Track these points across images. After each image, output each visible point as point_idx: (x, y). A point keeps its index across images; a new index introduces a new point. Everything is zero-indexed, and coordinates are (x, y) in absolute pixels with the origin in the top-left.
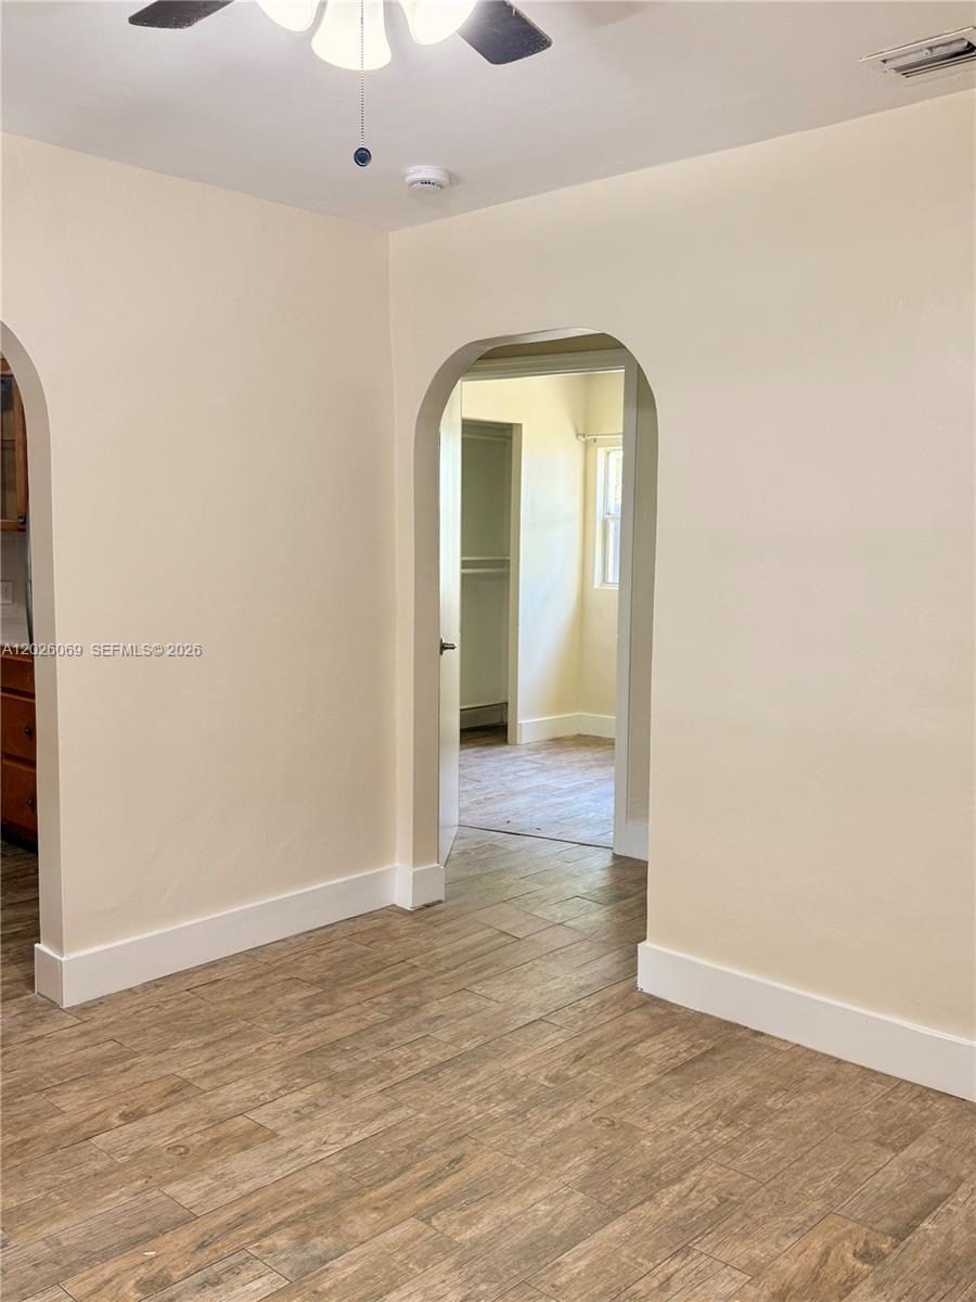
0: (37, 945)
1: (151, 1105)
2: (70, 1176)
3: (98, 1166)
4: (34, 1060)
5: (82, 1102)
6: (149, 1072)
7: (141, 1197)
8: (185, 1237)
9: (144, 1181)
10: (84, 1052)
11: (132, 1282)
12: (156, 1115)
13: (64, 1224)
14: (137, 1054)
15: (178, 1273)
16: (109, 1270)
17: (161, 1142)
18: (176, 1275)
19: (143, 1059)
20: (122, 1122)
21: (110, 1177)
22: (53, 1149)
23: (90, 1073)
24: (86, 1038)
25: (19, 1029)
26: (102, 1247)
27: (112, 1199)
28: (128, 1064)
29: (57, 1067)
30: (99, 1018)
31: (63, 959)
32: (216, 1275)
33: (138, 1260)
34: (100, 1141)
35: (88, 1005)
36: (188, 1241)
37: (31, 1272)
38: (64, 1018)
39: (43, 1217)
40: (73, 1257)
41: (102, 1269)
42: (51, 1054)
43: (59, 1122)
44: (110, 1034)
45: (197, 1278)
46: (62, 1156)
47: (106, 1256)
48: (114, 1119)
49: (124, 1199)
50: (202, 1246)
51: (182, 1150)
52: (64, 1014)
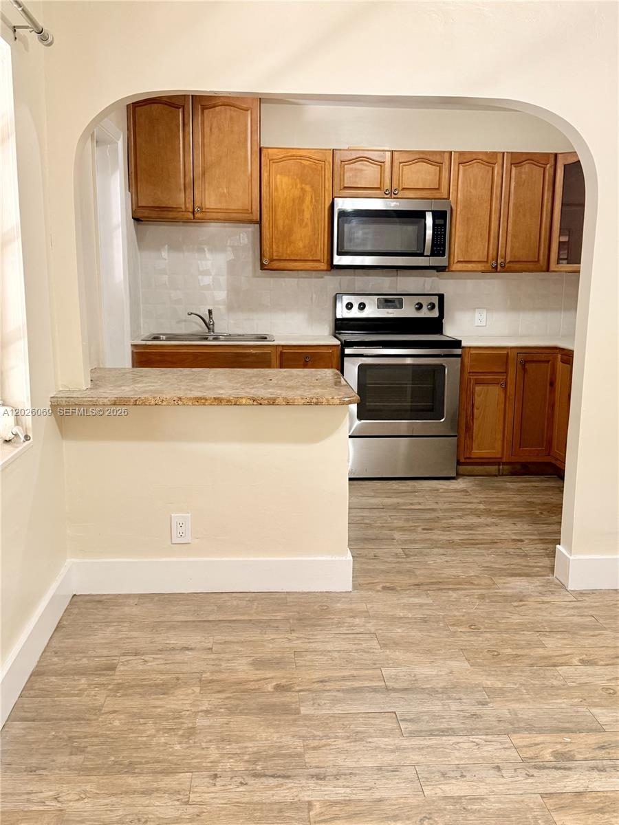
0: (558, 546)
1: (602, 660)
2: (536, 682)
3: (555, 683)
4: (539, 614)
5: (560, 645)
6: (609, 641)
7: (575, 708)
8: (592, 739)
9: (581, 700)
10: (571, 618)
11: (551, 750)
12: (604, 667)
13: (522, 706)
14: (605, 629)
15: (580, 756)
16: (540, 738)
17: (601, 682)
18: (578, 756)
19: (608, 632)
20: (579, 664)
21: (560, 691)
22: (532, 665)
23: (569, 630)
24: (576, 611)
25: (537, 594)
26: (540, 726)
27: (557, 703)
28: (597, 632)
29: (552, 621)
30: (588, 601)
31: (571, 558)
32: (603, 766)
33: (560, 740)
34: (562, 670)
35: (584, 592)
36: (593, 742)
37: (495, 724)
38: (566, 595)
39: (512, 698)
40: (522, 725)
41: (535, 737)
42: (550, 613)
43: (541, 651)
44: (591, 612)
45: (592, 763)
46: (537, 670)
47: (541, 731)
48: (575, 661)
49: (563, 706)
50: (602, 748)
51: (612, 691)
52: (567, 593)
